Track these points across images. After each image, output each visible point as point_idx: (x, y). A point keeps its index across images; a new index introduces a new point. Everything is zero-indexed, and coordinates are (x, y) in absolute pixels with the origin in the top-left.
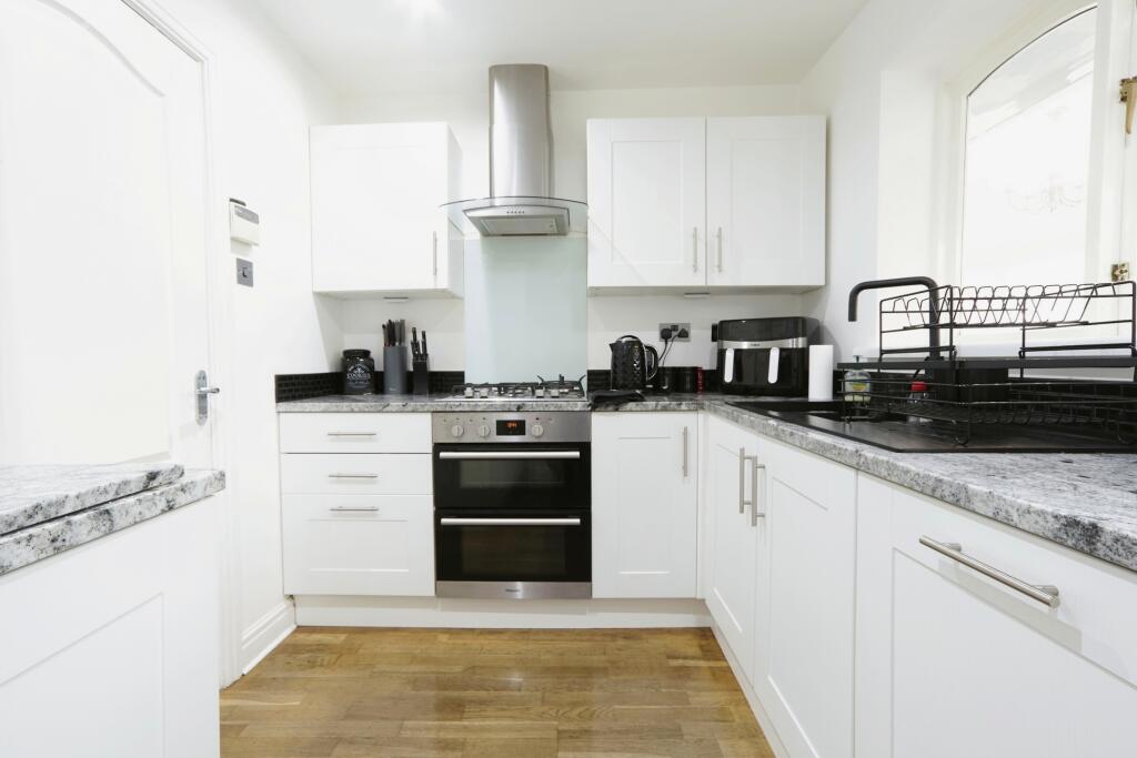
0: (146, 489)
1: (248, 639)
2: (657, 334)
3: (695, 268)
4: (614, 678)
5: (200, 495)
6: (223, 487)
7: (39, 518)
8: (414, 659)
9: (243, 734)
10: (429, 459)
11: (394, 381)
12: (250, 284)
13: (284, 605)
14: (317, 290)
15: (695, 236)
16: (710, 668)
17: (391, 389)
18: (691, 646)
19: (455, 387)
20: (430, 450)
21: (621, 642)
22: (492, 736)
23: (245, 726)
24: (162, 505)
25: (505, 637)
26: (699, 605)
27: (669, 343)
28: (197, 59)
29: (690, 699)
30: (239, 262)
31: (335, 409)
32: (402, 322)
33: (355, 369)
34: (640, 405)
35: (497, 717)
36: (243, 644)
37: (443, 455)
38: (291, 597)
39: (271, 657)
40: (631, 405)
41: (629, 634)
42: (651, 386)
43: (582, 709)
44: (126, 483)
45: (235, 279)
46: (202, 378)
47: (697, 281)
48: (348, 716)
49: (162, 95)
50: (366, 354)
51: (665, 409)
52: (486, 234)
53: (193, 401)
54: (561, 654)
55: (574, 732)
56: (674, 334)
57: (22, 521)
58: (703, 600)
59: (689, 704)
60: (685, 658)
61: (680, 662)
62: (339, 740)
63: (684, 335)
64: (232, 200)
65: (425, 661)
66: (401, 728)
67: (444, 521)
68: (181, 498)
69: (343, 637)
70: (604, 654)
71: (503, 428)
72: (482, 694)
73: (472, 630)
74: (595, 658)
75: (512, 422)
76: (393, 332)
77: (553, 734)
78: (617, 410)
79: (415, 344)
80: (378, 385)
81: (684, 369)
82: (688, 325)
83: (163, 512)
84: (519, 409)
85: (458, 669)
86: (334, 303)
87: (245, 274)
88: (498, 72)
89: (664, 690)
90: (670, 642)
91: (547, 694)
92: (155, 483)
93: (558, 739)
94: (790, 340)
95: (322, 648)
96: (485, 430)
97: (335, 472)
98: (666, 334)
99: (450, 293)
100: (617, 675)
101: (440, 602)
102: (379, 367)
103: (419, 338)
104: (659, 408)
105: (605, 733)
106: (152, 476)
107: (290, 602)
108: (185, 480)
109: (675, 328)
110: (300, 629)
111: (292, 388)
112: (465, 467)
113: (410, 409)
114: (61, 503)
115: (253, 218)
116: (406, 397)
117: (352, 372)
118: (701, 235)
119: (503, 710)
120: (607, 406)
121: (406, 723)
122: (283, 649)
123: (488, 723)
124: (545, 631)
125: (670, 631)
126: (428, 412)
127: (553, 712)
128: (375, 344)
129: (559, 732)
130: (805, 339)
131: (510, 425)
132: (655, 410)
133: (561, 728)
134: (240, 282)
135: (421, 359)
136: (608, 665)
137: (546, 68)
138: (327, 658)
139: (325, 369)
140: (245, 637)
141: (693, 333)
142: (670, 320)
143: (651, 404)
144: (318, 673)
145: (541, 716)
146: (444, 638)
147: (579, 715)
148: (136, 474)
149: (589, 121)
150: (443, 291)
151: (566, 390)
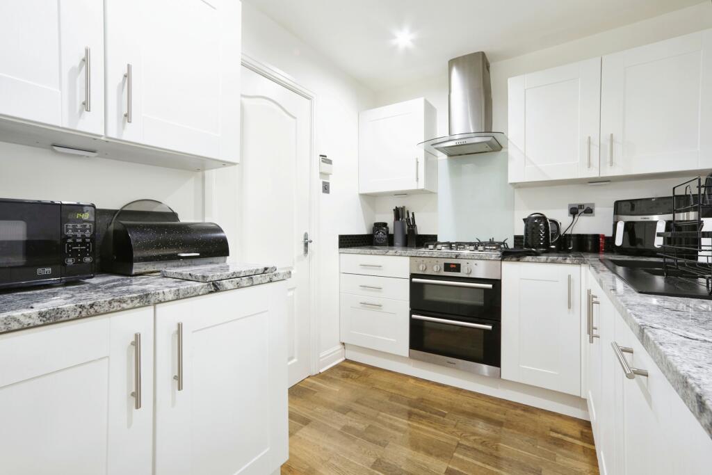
0: (263, 273)
1: (323, 357)
2: (567, 211)
3: (589, 165)
4: (506, 429)
5: (281, 278)
6: (290, 277)
7: (235, 276)
8: (394, 387)
9: (315, 395)
10: (408, 281)
11: (398, 239)
12: (328, 192)
13: (340, 347)
14: (361, 192)
15: (589, 143)
16: (584, 447)
17: (397, 244)
18: (575, 430)
19: (426, 243)
20: (409, 277)
21: (519, 412)
22: (422, 433)
23: (316, 392)
24: (268, 279)
25: (445, 389)
26: (581, 402)
27: (576, 217)
28: (308, 99)
29: (557, 459)
30: (324, 183)
31: (363, 252)
32: (404, 207)
33: (379, 232)
34: (535, 258)
35: (426, 426)
36: (321, 358)
37: (414, 280)
38: (343, 344)
39: (332, 369)
40: (529, 258)
41: (527, 409)
42: (553, 247)
43: (477, 437)
44: (258, 270)
45: (321, 190)
46: (306, 235)
47: (594, 174)
48: (357, 402)
49: (295, 118)
50: (385, 225)
51: (553, 262)
52: (450, 155)
53: (303, 245)
54: (476, 407)
55: (468, 447)
56: (580, 211)
57: (231, 276)
58: (585, 400)
59: (555, 460)
60: (565, 435)
61: (560, 436)
62: (351, 410)
63: (589, 211)
64: (321, 156)
65: (399, 389)
66: (378, 414)
67: (414, 316)
68: (275, 278)
69: (364, 368)
70: (505, 414)
71: (447, 267)
72: (423, 412)
73: (428, 381)
74: (498, 415)
75: (454, 264)
76: (399, 213)
77: (455, 444)
78: (518, 261)
79: (408, 220)
80: (390, 242)
81: (587, 235)
82: (593, 204)
83: (268, 282)
84: (457, 257)
85: (414, 397)
86: (370, 199)
87: (326, 188)
88: (454, 62)
89: (538, 447)
90: (557, 423)
91: (459, 424)
92: (266, 272)
93: (457, 447)
94: (681, 214)
95: (353, 370)
96: (436, 268)
97: (363, 284)
98: (574, 212)
99: (426, 191)
100: (508, 428)
101: (412, 361)
102: (391, 232)
103: (411, 216)
104: (549, 260)
105: (487, 454)
106: (266, 269)
107: (342, 346)
108: (276, 272)
109: (581, 206)
110: (346, 360)
111: (347, 242)
112: (427, 288)
113: (399, 254)
114: (240, 273)
115: (330, 162)
116: (405, 248)
117: (377, 234)
118: (595, 142)
119: (431, 423)
120: (512, 257)
121: (381, 413)
122: (338, 367)
123: (421, 426)
124: (470, 392)
125: (560, 416)
126: (408, 256)
127: (459, 434)
128: (389, 219)
129: (459, 444)
130: (697, 213)
131: (452, 266)
132: (546, 262)
133: (460, 442)
134: (323, 192)
135: (413, 227)
136: (504, 420)
137: (483, 54)
138: (354, 375)
139: (365, 232)
140: (321, 356)
141: (596, 210)
142: (577, 201)
143: (543, 258)
144: (349, 381)
145: (452, 433)
146: (412, 381)
147: (475, 440)
148: (261, 267)
149: (509, 80)
150: (422, 190)
151: (494, 248)
